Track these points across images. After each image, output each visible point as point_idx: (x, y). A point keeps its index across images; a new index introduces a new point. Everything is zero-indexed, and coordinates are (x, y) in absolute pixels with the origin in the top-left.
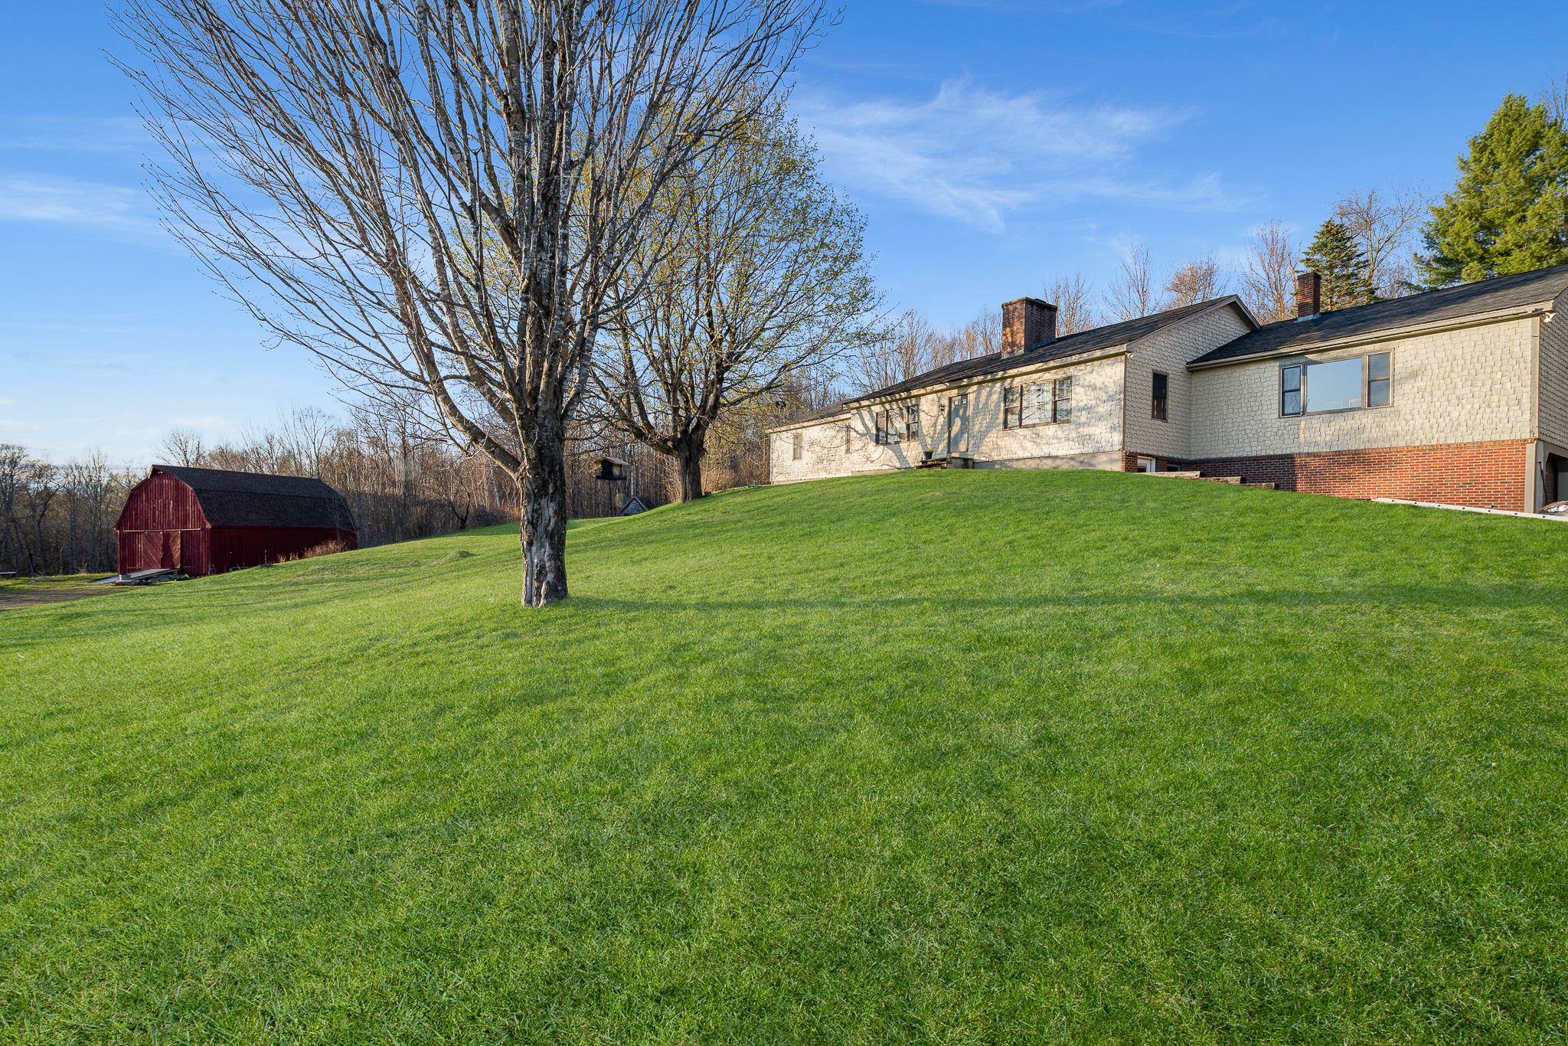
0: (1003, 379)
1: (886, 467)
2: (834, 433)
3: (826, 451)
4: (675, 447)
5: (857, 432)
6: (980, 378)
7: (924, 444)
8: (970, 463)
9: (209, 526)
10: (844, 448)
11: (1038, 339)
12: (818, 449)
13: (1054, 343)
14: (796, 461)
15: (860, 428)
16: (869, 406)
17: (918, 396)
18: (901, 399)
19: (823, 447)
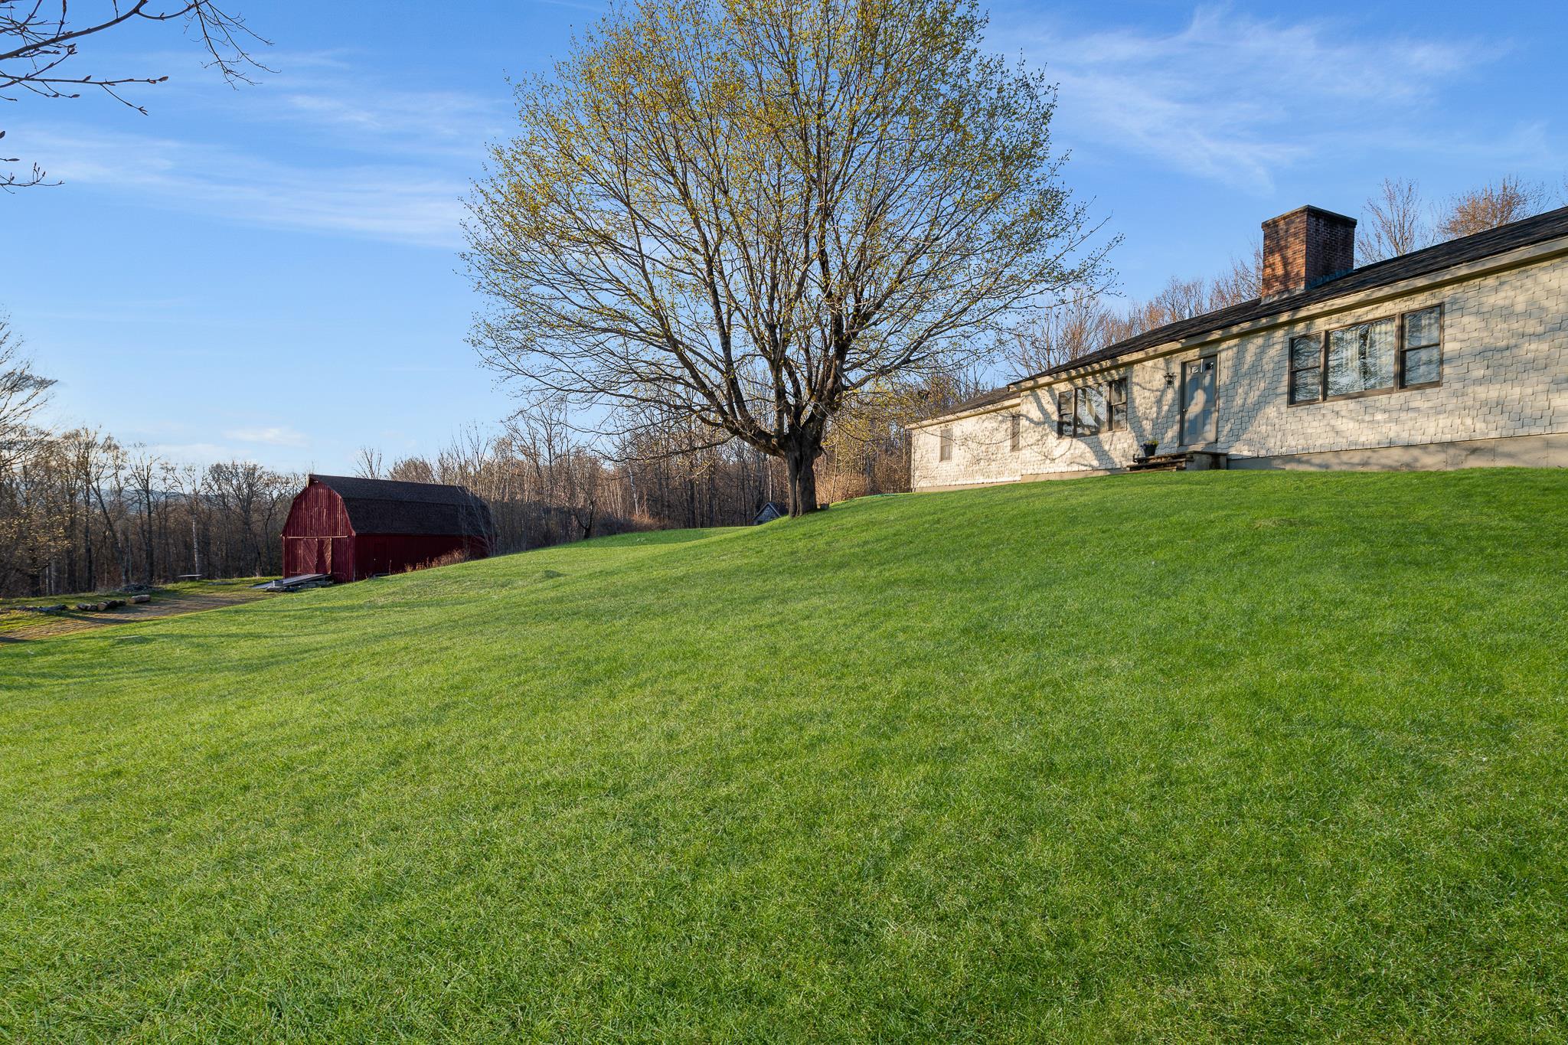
0: (1292, 323)
1: (1075, 468)
2: (995, 425)
3: (984, 448)
4: (781, 446)
5: (1031, 421)
6: (1246, 325)
7: (1139, 434)
8: (1223, 460)
9: (354, 534)
10: (1008, 443)
11: (1327, 270)
12: (974, 446)
13: (1352, 274)
14: (945, 463)
15: (1036, 414)
16: (1049, 385)
17: (1130, 365)
18: (1101, 371)
19: (980, 444)
